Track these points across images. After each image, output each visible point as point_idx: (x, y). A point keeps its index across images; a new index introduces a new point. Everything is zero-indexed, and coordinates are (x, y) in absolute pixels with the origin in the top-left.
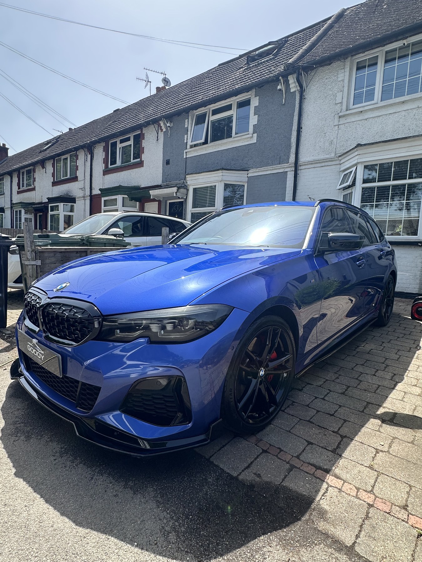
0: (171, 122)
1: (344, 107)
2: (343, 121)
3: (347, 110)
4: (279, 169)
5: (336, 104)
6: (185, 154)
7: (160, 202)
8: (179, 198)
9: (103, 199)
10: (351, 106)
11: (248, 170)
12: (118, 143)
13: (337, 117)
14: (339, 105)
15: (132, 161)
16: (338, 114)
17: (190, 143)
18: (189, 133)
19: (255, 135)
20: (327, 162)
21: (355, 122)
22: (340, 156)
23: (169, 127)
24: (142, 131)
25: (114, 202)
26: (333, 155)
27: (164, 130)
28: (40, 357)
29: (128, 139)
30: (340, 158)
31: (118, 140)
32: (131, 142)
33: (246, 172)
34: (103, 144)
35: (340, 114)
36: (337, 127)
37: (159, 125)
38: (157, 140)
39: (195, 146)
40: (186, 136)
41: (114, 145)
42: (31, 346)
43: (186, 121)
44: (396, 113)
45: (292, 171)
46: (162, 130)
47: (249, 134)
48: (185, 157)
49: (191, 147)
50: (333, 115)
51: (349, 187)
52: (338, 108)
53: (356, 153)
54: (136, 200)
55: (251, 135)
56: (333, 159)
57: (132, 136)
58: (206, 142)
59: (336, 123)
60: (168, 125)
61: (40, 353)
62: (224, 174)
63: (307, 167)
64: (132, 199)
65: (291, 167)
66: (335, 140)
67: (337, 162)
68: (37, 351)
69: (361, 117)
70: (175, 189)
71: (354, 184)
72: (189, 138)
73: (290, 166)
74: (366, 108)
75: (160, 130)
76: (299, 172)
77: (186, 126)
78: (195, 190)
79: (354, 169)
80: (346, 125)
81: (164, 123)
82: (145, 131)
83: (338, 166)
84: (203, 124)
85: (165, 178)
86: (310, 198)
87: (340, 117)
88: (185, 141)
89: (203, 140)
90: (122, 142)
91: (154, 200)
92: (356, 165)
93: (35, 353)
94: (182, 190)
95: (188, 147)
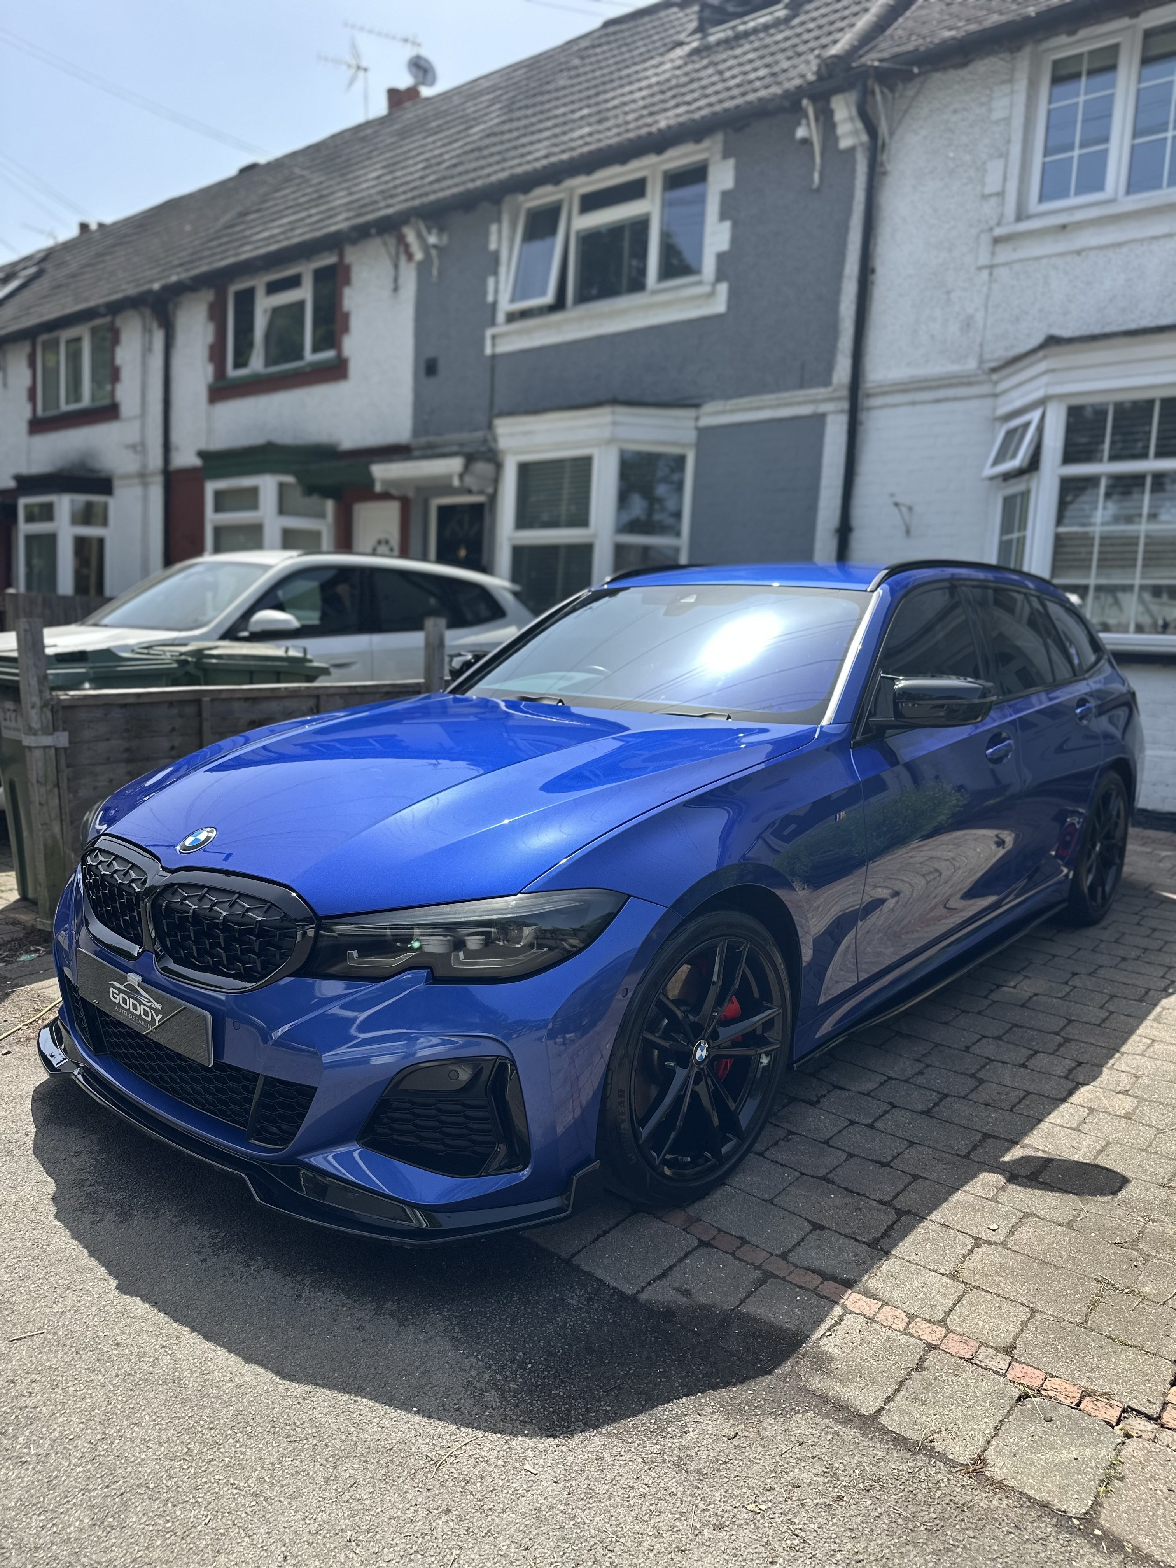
0: (441, 230)
1: (1010, 209)
2: (1005, 254)
3: (1019, 218)
4: (800, 403)
5: (985, 197)
6: (488, 343)
7: (406, 504)
8: (470, 492)
9: (211, 487)
10: (1033, 205)
11: (697, 406)
12: (260, 293)
13: (986, 239)
14: (993, 201)
15: (310, 356)
16: (991, 229)
17: (505, 306)
18: (503, 270)
19: (723, 288)
20: (951, 386)
21: (1044, 261)
22: (994, 370)
23: (435, 246)
24: (341, 256)
25: (250, 498)
26: (971, 364)
27: (419, 256)
28: (149, 1019)
29: (294, 282)
30: (995, 377)
31: (260, 283)
32: (305, 293)
33: (691, 413)
34: (208, 296)
35: (998, 232)
36: (985, 274)
37: (401, 240)
38: (396, 289)
39: (525, 314)
40: (491, 281)
41: (246, 300)
42: (121, 991)
43: (494, 228)
45: (842, 411)
46: (410, 257)
47: (700, 283)
48: (488, 351)
49: (512, 317)
50: (974, 231)
51: (1020, 473)
52: (989, 209)
53: (1042, 366)
54: (326, 492)
55: (706, 289)
56: (973, 379)
57: (307, 270)
58: (559, 305)
59: (984, 259)
60: (432, 239)
61: (150, 1007)
62: (619, 418)
63: (889, 399)
64: (310, 490)
65: (839, 399)
66: (979, 317)
67: (985, 389)
68: (141, 1003)
69: (1062, 245)
70: (455, 465)
71: (1034, 464)
72: (502, 286)
73: (837, 394)
74: (1079, 216)
75: (403, 258)
76: (863, 416)
77: (493, 246)
78: (524, 469)
79: (1035, 416)
80: (1017, 267)
81: (420, 236)
82: (352, 255)
83: (988, 402)
84: (548, 241)
85: (421, 424)
86: (896, 504)
87: (997, 241)
88: (490, 298)
89: (549, 298)
90: (273, 288)
91: (386, 496)
92: (1042, 402)
93: (135, 1007)
94: (482, 468)
95: (501, 317)
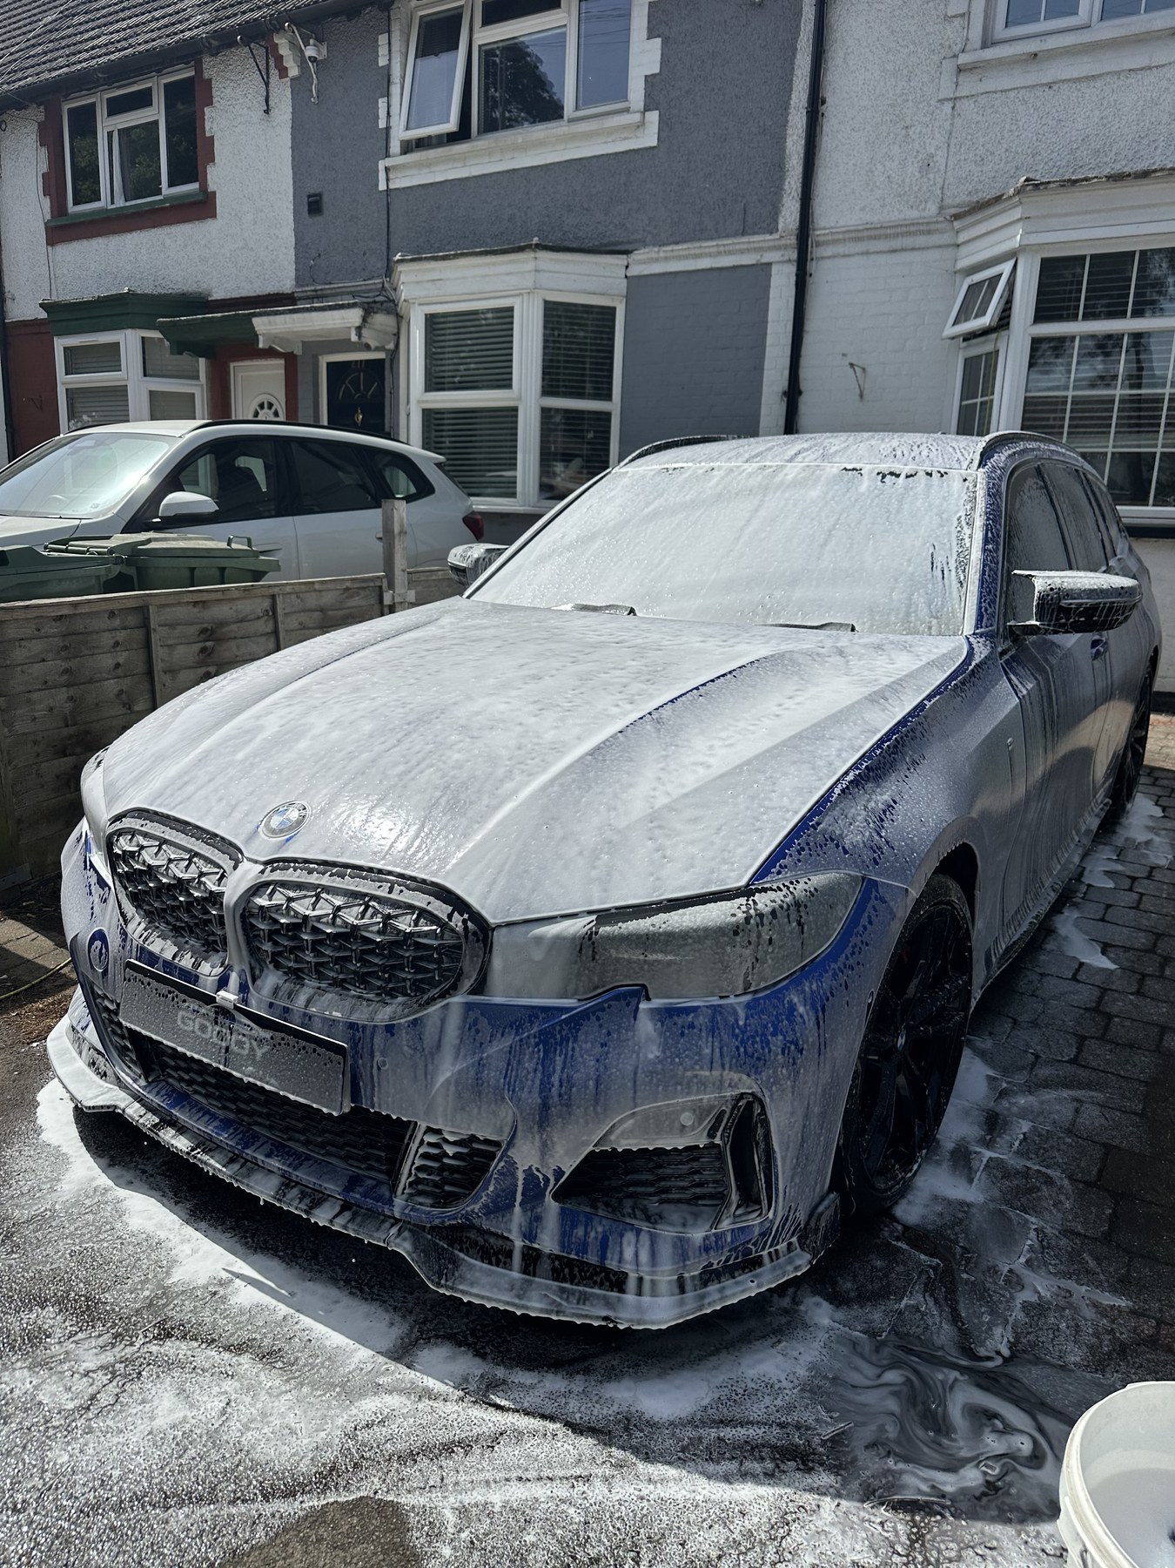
0: (320, 40)
1: (976, 33)
2: (969, 85)
3: (984, 46)
4: (742, 252)
5: (948, 19)
6: (382, 176)
7: (290, 360)
8: (367, 347)
9: (60, 344)
10: (1000, 31)
11: (627, 252)
12: (101, 112)
13: (949, 66)
14: (957, 22)
15: (166, 190)
16: (955, 56)
17: (399, 134)
18: (395, 90)
19: (653, 117)
20: (909, 234)
21: (1012, 94)
22: (957, 217)
23: (313, 59)
24: (199, 70)
25: (109, 357)
26: (932, 209)
27: (294, 72)
29: (143, 99)
30: (957, 225)
31: (100, 100)
32: (156, 113)
33: (621, 260)
34: (37, 114)
35: (963, 59)
36: (947, 107)
37: (272, 52)
38: (267, 112)
39: (421, 144)
40: (382, 103)
41: (84, 123)
43: (383, 39)
44: (1150, 68)
45: (789, 261)
46: (283, 72)
47: (627, 110)
48: (382, 186)
49: (408, 147)
50: (936, 58)
51: (985, 332)
52: (953, 32)
53: (1017, 213)
54: (198, 350)
55: (637, 117)
56: (933, 227)
57: (157, 85)
58: (462, 134)
59: (947, 92)
60: (310, 52)
62: (542, 265)
63: (840, 249)
64: (180, 347)
65: (786, 247)
66: (940, 158)
67: (946, 238)
69: (1035, 76)
70: (354, 316)
71: (1003, 322)
72: (395, 110)
73: (783, 242)
74: (1053, 43)
75: (274, 72)
76: (812, 267)
77: (382, 62)
78: (431, 320)
79: (1006, 268)
80: (982, 100)
81: (293, 45)
82: (211, 69)
83: (949, 253)
84: (445, 57)
85: (305, 271)
86: (852, 365)
87: (960, 70)
88: (382, 124)
89: (452, 125)
90: (116, 107)
91: (270, 353)
92: (1013, 255)
94: (381, 320)
95: (395, 147)
